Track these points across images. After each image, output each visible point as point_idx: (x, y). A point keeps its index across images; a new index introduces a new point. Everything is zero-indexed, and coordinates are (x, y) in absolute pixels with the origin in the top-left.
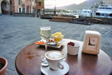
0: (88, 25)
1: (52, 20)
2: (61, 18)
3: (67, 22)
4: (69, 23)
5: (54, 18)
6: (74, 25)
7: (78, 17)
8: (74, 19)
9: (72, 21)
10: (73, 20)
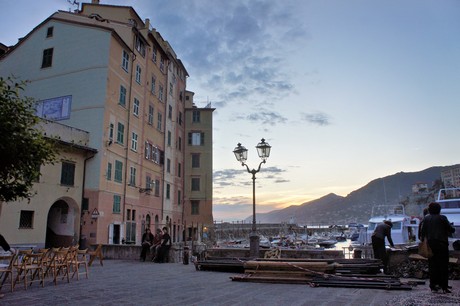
0: (399, 288)
1: (242, 276)
2: (281, 268)
3: (306, 283)
4: (316, 286)
5: (252, 267)
6: (340, 292)
7: (349, 255)
8: (335, 267)
9: (326, 276)
10: (333, 271)
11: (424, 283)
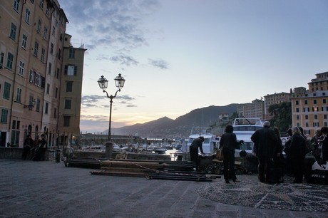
0: (204, 180)
1: (99, 171)
2: (127, 166)
3: (144, 176)
4: (150, 179)
5: (106, 165)
6: (166, 183)
7: (174, 159)
8: (164, 166)
9: (158, 172)
10: (163, 168)
11: (220, 177)
